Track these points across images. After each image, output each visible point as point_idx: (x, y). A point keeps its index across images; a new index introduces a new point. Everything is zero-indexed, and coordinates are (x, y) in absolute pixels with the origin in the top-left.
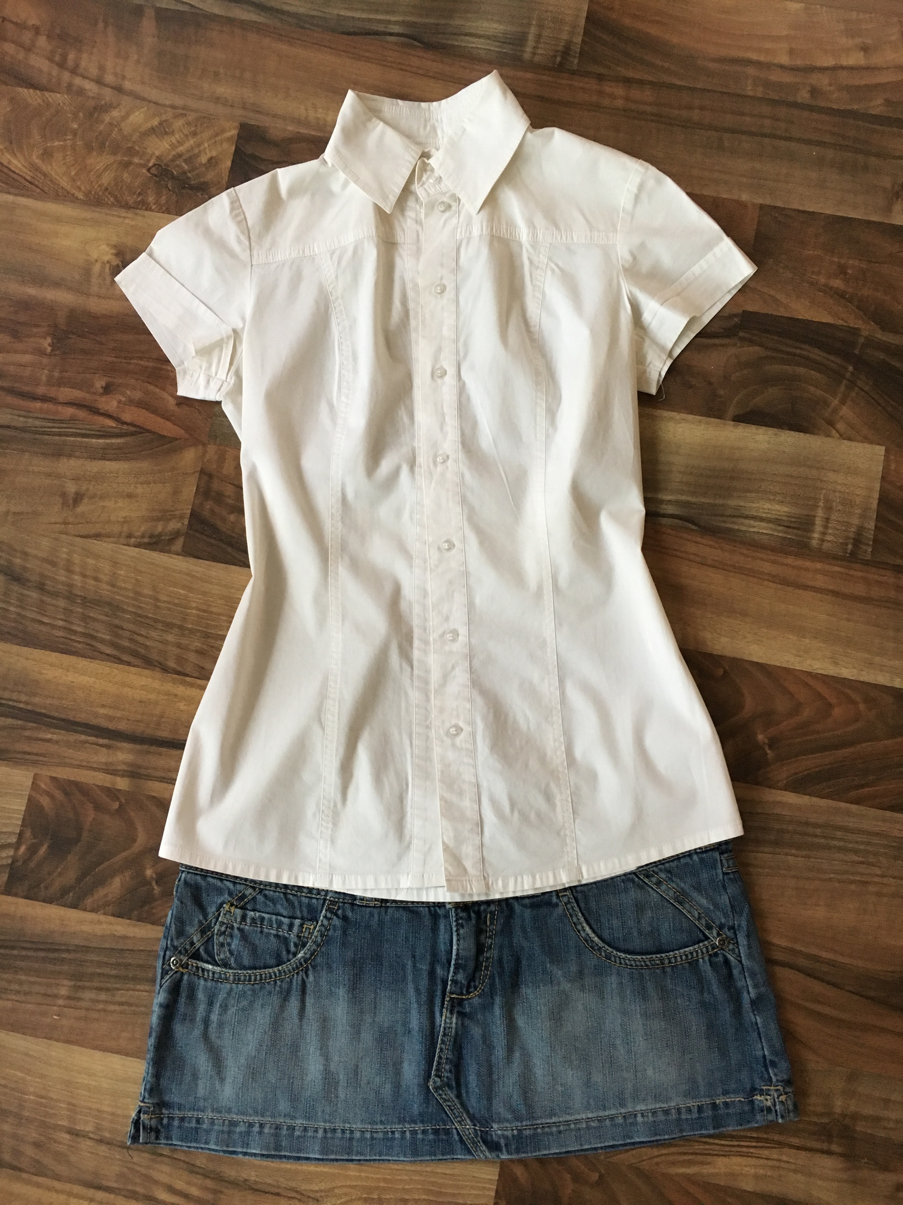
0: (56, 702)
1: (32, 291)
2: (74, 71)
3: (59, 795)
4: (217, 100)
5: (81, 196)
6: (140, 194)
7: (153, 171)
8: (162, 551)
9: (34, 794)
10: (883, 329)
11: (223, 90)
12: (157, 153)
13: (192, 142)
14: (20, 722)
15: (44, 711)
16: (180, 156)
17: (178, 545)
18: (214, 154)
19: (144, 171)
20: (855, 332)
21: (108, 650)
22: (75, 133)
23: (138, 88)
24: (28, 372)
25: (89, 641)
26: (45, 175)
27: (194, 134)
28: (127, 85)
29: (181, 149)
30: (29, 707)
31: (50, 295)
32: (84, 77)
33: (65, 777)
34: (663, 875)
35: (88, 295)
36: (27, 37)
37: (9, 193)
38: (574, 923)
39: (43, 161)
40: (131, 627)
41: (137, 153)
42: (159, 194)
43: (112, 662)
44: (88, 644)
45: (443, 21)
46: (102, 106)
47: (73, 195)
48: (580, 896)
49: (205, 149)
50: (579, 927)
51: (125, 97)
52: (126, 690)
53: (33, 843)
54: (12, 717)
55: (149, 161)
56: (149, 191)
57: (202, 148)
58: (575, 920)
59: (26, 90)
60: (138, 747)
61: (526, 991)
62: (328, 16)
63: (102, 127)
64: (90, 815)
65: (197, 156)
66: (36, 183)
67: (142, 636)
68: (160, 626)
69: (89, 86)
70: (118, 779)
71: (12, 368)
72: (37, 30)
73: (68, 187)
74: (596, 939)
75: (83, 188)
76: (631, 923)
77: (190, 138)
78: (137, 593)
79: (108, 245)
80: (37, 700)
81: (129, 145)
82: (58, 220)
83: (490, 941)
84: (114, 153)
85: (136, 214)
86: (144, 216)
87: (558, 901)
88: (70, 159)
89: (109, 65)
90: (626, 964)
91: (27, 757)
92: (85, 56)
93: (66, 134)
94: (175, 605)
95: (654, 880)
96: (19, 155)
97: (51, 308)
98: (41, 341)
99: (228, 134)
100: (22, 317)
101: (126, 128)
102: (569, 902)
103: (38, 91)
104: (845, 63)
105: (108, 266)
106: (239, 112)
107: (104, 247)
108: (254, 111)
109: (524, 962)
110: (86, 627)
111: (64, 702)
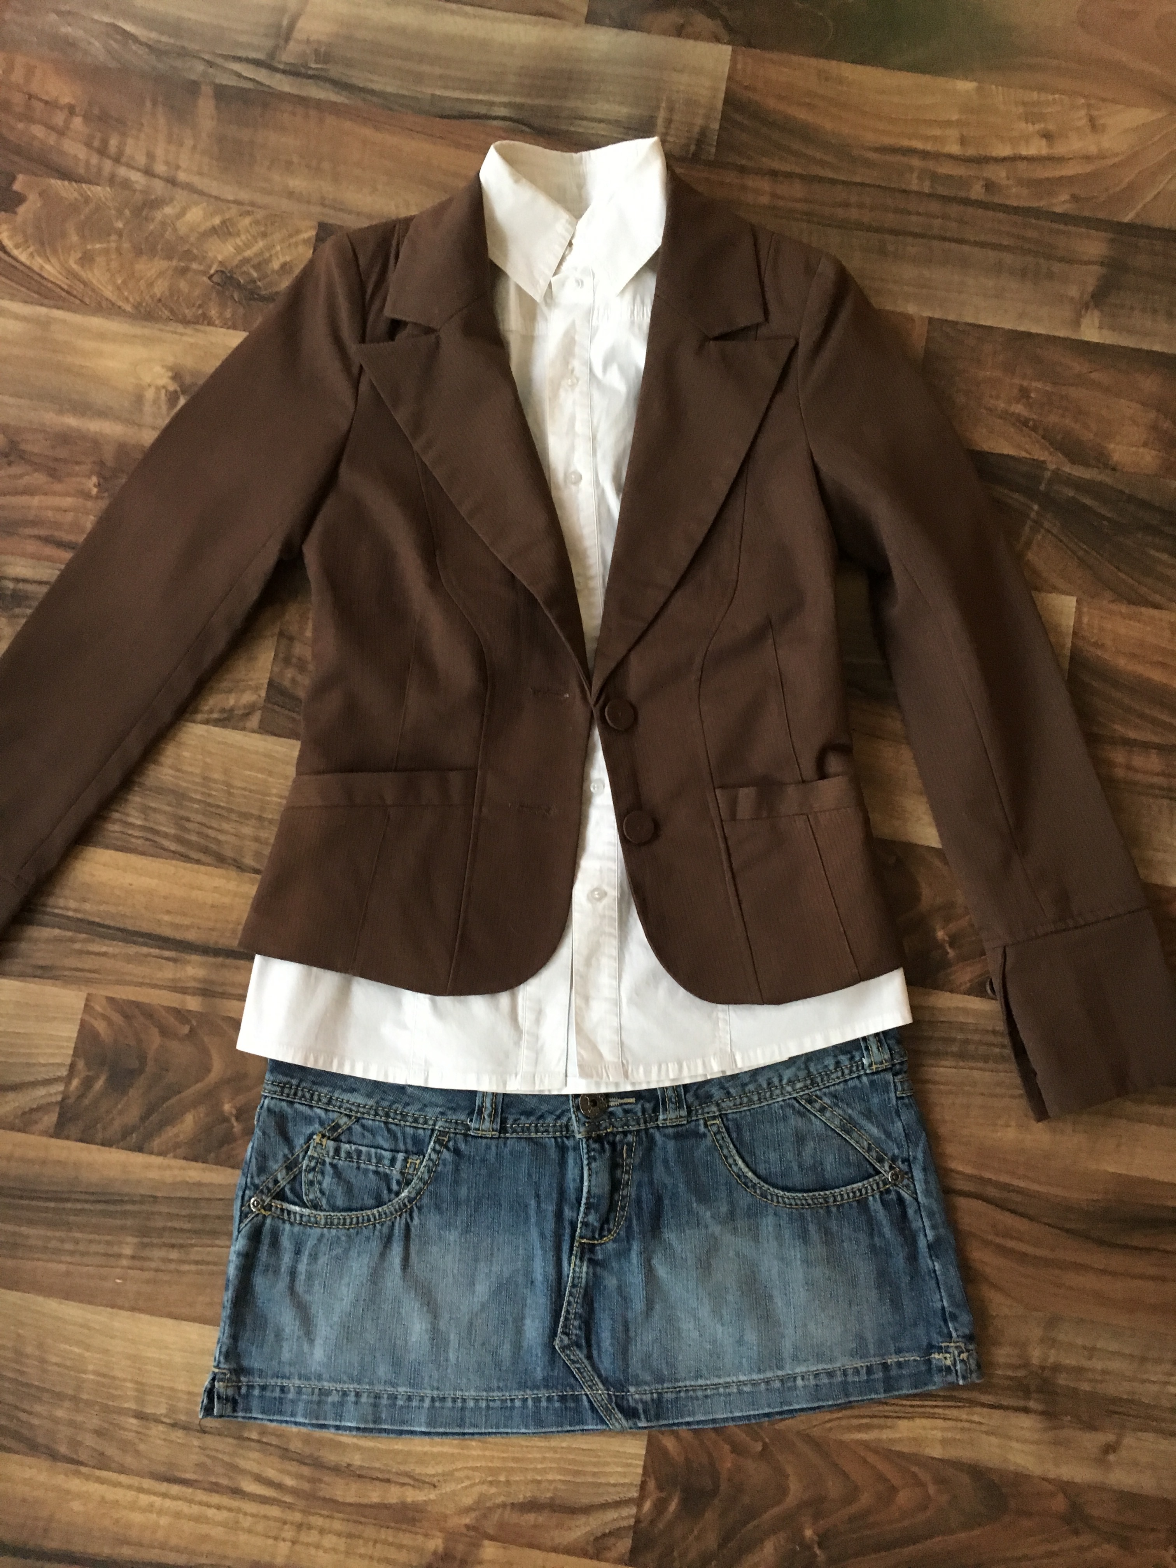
0: (112, 909)
1: (72, 421)
2: (117, 160)
3: (117, 1018)
4: (291, 195)
5: (128, 308)
6: (200, 306)
7: (215, 279)
8: (235, 728)
9: (87, 1018)
10: (1073, 462)
11: (297, 183)
12: (220, 258)
13: (261, 244)
14: (69, 934)
15: (97, 920)
16: (246, 261)
17: (255, 720)
18: (288, 258)
19: (205, 279)
20: (1040, 465)
21: (173, 847)
22: (120, 234)
23: (196, 181)
24: (70, 517)
25: (150, 836)
26: (85, 284)
27: (264, 235)
28: (182, 176)
29: (248, 253)
30: (79, 916)
31: (95, 426)
32: (129, 166)
33: (124, 997)
34: (827, 1100)
35: (140, 426)
36: (59, 119)
37: (42, 305)
38: (726, 1157)
39: (83, 266)
40: (200, 818)
41: (195, 258)
42: (223, 306)
43: (178, 860)
44: (147, 839)
45: (554, 103)
46: (152, 202)
47: (120, 307)
48: (730, 1124)
49: (277, 253)
50: (731, 1161)
51: (180, 191)
52: (196, 894)
53: (88, 1076)
54: (60, 928)
55: (210, 267)
56: (211, 304)
57: (273, 252)
58: (725, 1151)
59: (59, 182)
60: (211, 960)
61: (670, 1235)
62: (419, 96)
63: (152, 227)
64: (155, 1040)
65: (268, 261)
66: (75, 293)
67: (211, 828)
68: (234, 816)
69: (136, 177)
70: (188, 998)
71: (50, 514)
72: (71, 110)
73: (113, 298)
74: (750, 1174)
75: (131, 299)
76: (790, 1156)
77: (259, 239)
78: (205, 778)
79: (163, 366)
80: (87, 906)
81: (186, 247)
82: (102, 336)
83: (626, 1177)
84: (170, 258)
85: (197, 330)
86: (205, 332)
87: (706, 1131)
88: (114, 265)
89: (160, 152)
90: (784, 1203)
91: (78, 974)
92: (130, 141)
93: (109, 235)
94: (251, 791)
95: (817, 1106)
96: (53, 260)
97: (95, 443)
98: (84, 480)
99: (305, 235)
100: (62, 453)
101: (182, 227)
102: (719, 1132)
103: (74, 184)
104: (1024, 153)
105: (163, 392)
106: (316, 209)
107: (158, 369)
108: (334, 208)
109: (666, 1202)
110: (145, 819)
111: (120, 908)
